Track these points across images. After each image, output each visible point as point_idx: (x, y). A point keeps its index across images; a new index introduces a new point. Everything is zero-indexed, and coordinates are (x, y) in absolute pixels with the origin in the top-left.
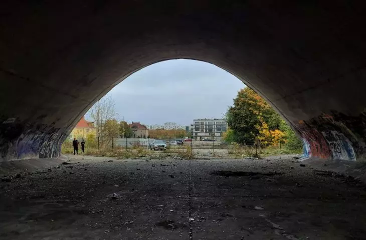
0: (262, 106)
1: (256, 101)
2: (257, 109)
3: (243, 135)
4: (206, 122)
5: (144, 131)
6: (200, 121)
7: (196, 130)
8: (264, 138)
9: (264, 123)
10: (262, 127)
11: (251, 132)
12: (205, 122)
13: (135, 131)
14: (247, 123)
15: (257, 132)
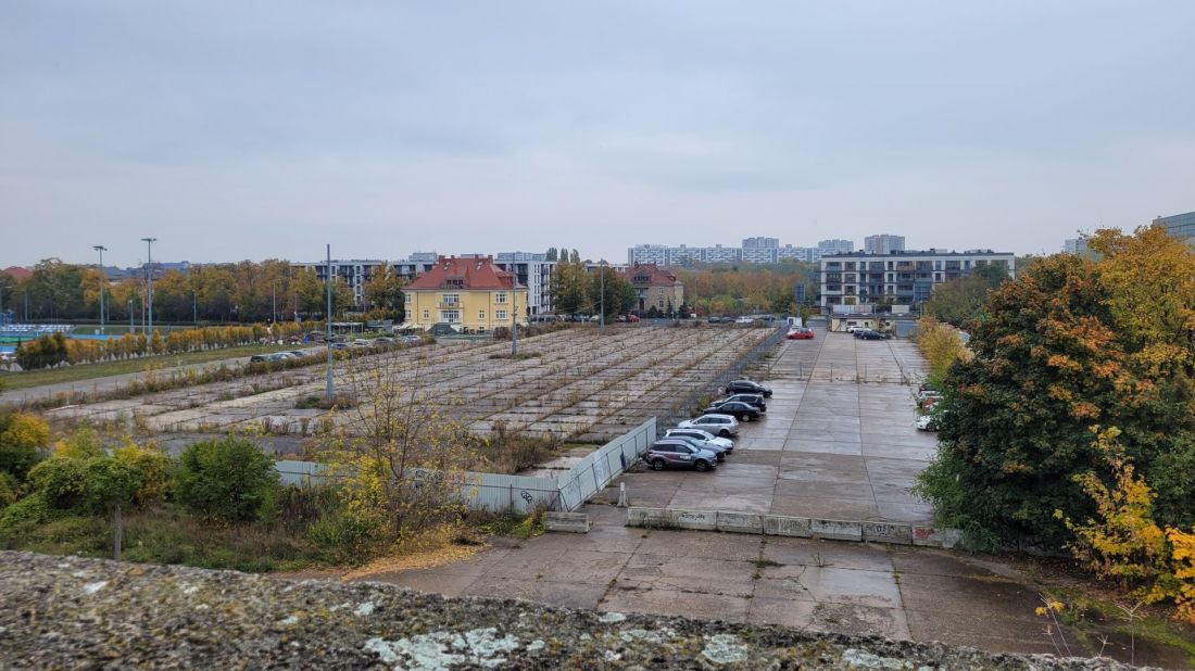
0: (1119, 383)
1: (1082, 354)
2: (1089, 397)
3: (1017, 504)
4: (863, 263)
5: (670, 289)
6: (843, 261)
7: (830, 288)
8: (1125, 548)
9: (1129, 469)
10: (1118, 496)
11: (1058, 514)
12: (858, 261)
13: (642, 290)
14: (1034, 454)
15: (1086, 509)
